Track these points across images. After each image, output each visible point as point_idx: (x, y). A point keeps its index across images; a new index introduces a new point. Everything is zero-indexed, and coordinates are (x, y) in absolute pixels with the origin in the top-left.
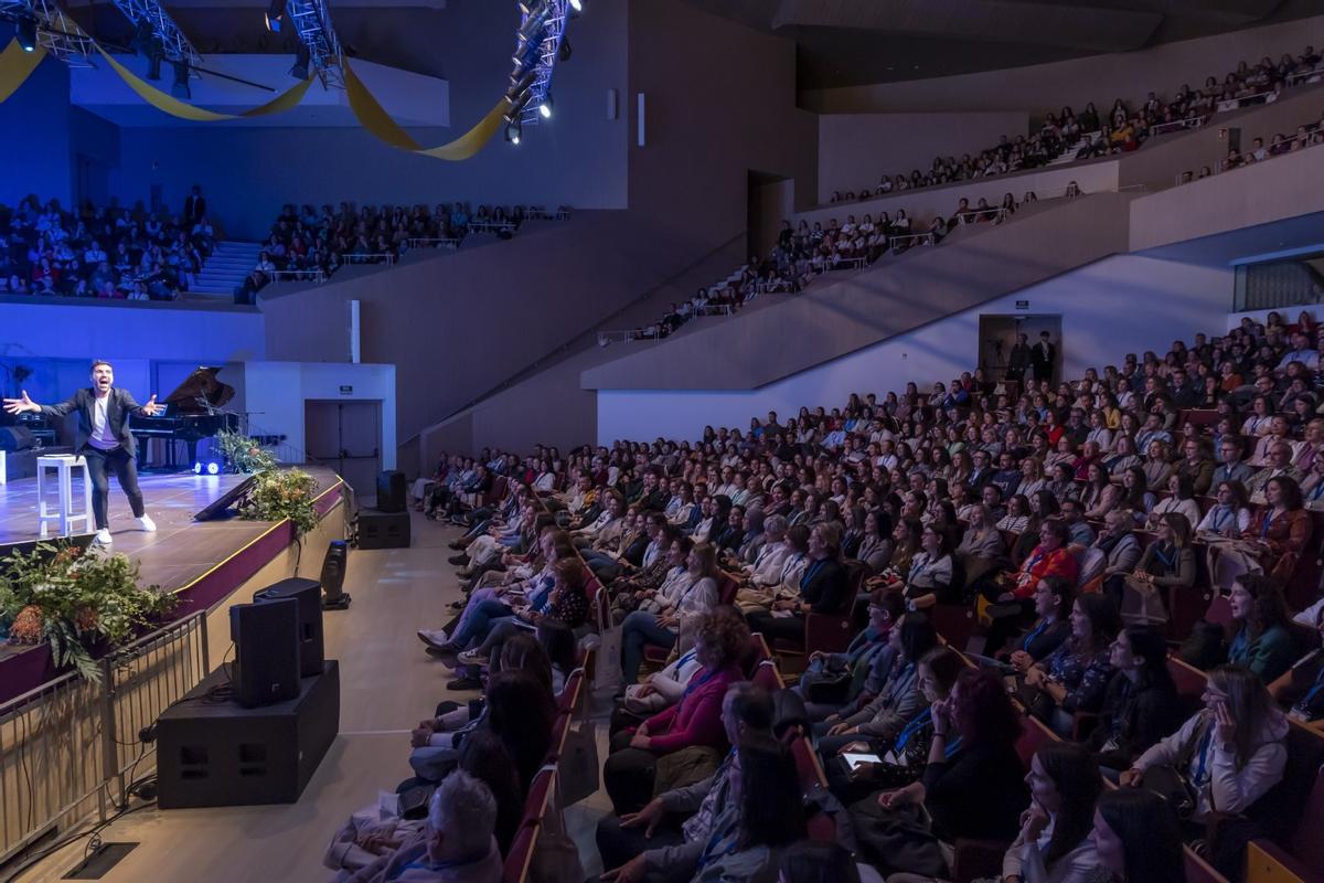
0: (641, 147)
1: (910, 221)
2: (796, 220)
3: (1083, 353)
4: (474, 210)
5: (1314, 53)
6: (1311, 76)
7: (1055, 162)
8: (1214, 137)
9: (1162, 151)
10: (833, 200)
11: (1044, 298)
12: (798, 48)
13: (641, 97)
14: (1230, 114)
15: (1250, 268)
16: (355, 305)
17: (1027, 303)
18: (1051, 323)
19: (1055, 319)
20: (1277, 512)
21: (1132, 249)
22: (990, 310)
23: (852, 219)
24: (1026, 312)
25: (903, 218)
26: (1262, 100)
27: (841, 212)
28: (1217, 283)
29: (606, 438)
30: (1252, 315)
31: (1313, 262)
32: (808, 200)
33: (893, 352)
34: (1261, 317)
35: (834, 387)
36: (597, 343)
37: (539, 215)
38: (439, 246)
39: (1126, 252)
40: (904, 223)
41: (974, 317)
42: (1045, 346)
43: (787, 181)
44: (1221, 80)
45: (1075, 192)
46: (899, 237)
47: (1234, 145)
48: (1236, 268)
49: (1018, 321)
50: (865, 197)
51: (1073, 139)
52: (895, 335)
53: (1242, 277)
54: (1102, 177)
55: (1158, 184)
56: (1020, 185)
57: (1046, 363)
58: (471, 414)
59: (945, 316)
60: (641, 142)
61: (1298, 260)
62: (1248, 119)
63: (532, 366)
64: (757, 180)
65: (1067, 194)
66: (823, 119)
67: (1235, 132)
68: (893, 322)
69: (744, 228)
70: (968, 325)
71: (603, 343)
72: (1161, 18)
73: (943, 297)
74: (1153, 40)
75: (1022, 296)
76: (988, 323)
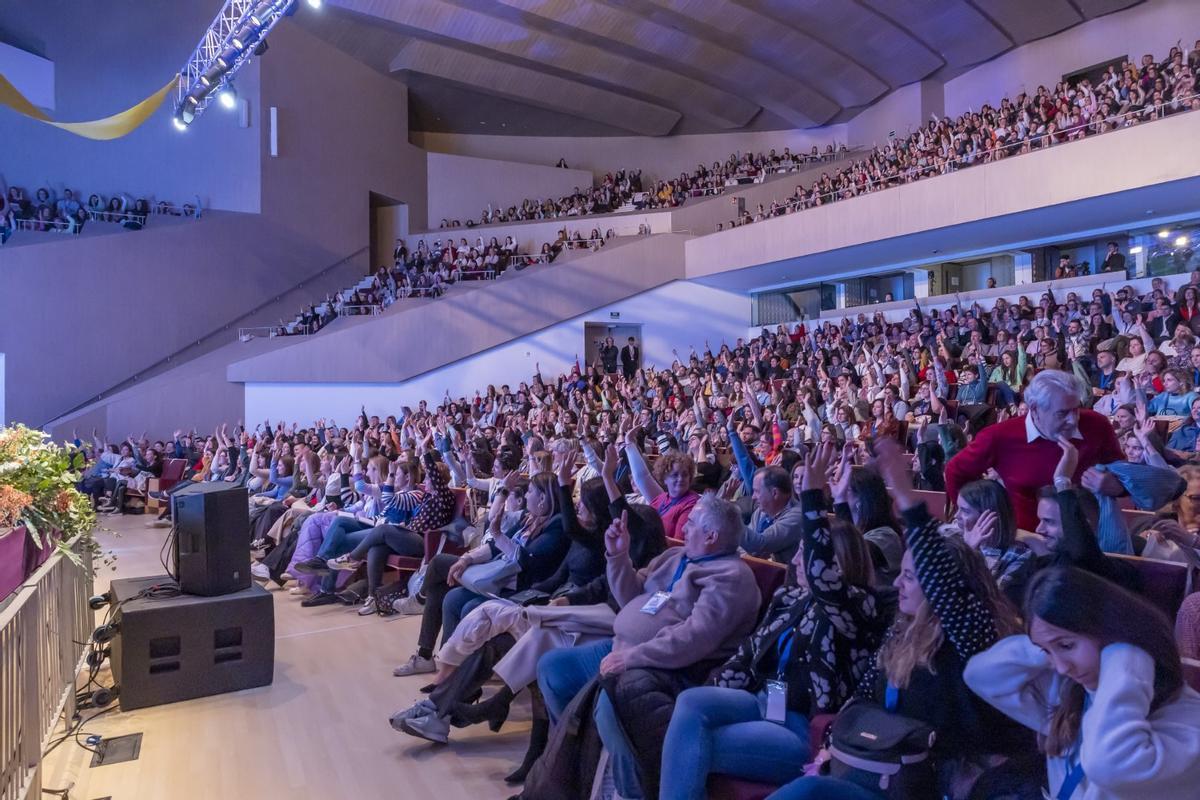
0: (274, 157)
1: (516, 246)
2: (413, 243)
3: (657, 354)
4: (85, 199)
5: (776, 155)
6: (779, 168)
7: (616, 211)
8: (728, 203)
9: (695, 209)
10: (442, 226)
11: (631, 310)
13: (274, 111)
14: (732, 189)
15: (760, 295)
17: (618, 314)
18: (634, 330)
19: (636, 328)
20: (878, 422)
21: (687, 277)
22: (592, 318)
23: (465, 242)
24: (616, 321)
25: (511, 243)
26: (752, 181)
27: (455, 235)
28: (740, 305)
29: (253, 426)
30: (768, 328)
31: (791, 295)
32: (420, 224)
33: (520, 349)
34: (773, 329)
35: (472, 379)
36: (236, 338)
37: (166, 209)
38: (53, 230)
39: (685, 280)
40: (512, 248)
41: (580, 323)
42: (631, 348)
43: (401, 206)
44: (722, 165)
45: (645, 232)
46: (505, 260)
47: (742, 209)
48: (752, 295)
49: (610, 329)
50: (472, 225)
51: (627, 195)
52: (522, 336)
53: (756, 302)
54: (660, 221)
55: (701, 232)
56: (604, 223)
59: (560, 322)
60: (274, 152)
61: (784, 292)
62: (746, 193)
63: (165, 361)
64: (377, 202)
65: (640, 233)
66: (431, 156)
67: (742, 201)
68: (521, 326)
69: (367, 243)
70: (576, 330)
71: (244, 338)
72: (680, 116)
73: (558, 306)
74: (675, 131)
75: (616, 308)
76: (591, 329)
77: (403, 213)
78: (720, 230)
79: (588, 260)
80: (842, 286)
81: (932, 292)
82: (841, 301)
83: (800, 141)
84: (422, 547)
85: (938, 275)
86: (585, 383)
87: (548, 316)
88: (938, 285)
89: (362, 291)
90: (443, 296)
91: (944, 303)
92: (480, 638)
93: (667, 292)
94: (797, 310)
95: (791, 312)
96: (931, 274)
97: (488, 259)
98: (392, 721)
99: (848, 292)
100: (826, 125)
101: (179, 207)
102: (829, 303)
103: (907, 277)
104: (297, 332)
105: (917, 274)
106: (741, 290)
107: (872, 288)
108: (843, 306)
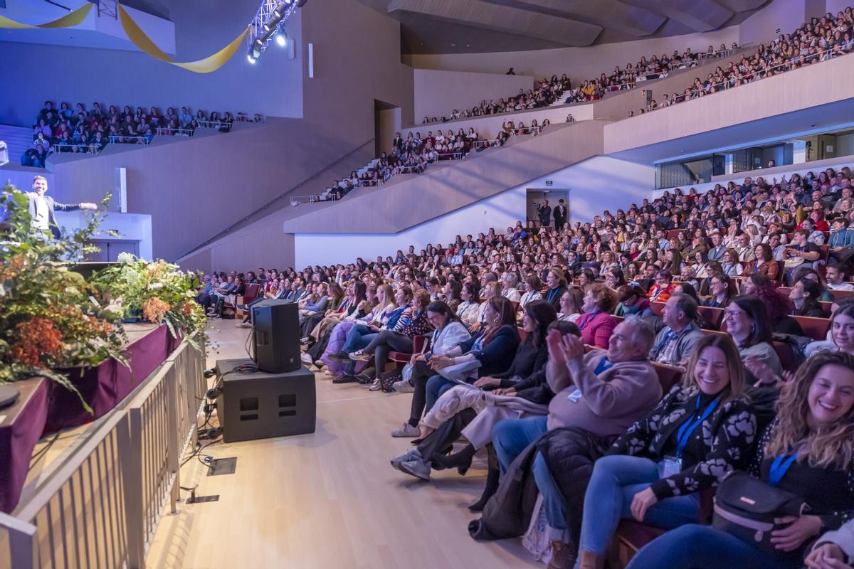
0: (311, 78)
1: (477, 134)
2: (405, 134)
3: (581, 212)
4: (195, 113)
5: (678, 55)
6: (681, 65)
7: (551, 105)
8: (639, 95)
9: (613, 101)
10: (424, 122)
11: (561, 179)
12: (402, 27)
13: (311, 46)
14: (642, 84)
15: (663, 165)
16: (123, 171)
17: (552, 182)
18: (563, 194)
19: (565, 193)
20: (760, 262)
21: (605, 153)
22: (532, 186)
23: (440, 133)
24: (549, 187)
25: (473, 132)
26: (658, 76)
27: (434, 128)
28: (646, 174)
29: (300, 267)
30: (669, 190)
31: (688, 165)
32: (409, 121)
33: (479, 209)
34: (672, 191)
35: (445, 232)
36: (289, 204)
37: (242, 118)
38: (177, 134)
39: (603, 155)
40: (474, 136)
41: (523, 190)
42: (561, 208)
43: (396, 109)
44: (634, 65)
45: (570, 120)
46: (469, 145)
47: (649, 99)
48: (656, 165)
49: (545, 193)
50: (445, 120)
51: (559, 93)
52: (481, 200)
53: (659, 171)
54: (584, 112)
55: (616, 118)
56: (540, 115)
57: (561, 218)
58: (210, 249)
59: (509, 189)
60: (311, 75)
61: (682, 163)
62: (653, 86)
63: (245, 219)
64: (379, 107)
65: (568, 121)
66: (416, 71)
67: (649, 92)
68: (479, 192)
69: (373, 136)
70: (521, 194)
71: (294, 204)
72: (601, 29)
73: (507, 178)
74: (597, 42)
75: (550, 178)
76: (531, 194)
77: (397, 113)
78: (632, 116)
79: (530, 143)
80: (731, 156)
81: (808, 158)
82: (730, 168)
83: (698, 43)
84: (412, 346)
85: (815, 146)
86: (527, 234)
87: (499, 184)
88: (814, 153)
89: (369, 170)
90: (424, 172)
91: (819, 168)
92: (452, 410)
93: (589, 165)
94: (693, 177)
95: (687, 178)
96: (809, 144)
97: (456, 145)
98: (392, 462)
99: (736, 161)
100: (721, 27)
101: (251, 117)
102: (719, 170)
103: (788, 147)
104: (329, 199)
105: (795, 144)
106: (648, 162)
107: (757, 156)
108: (731, 172)
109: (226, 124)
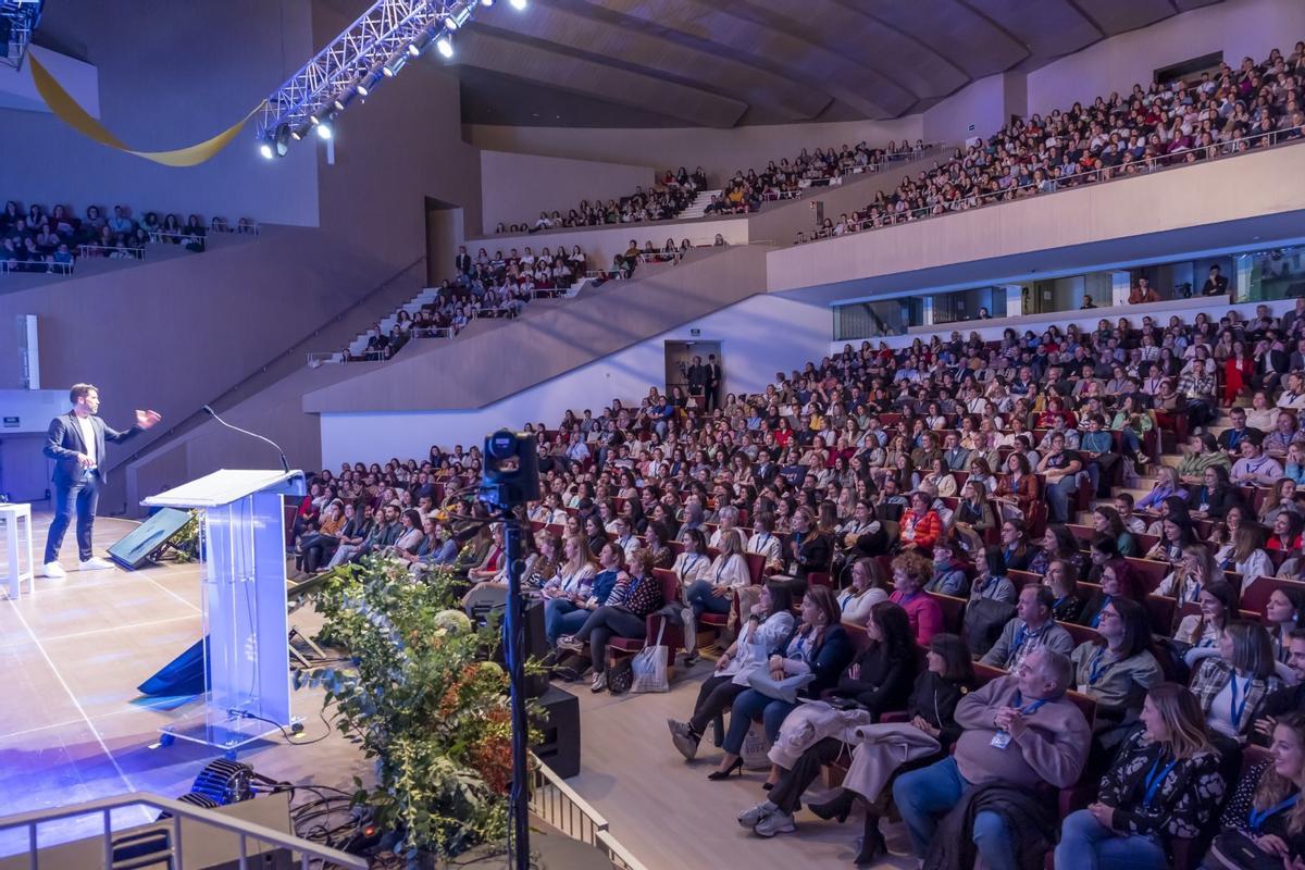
0: (331, 165)
1: (585, 256)
2: (473, 248)
3: (740, 372)
5: (849, 149)
7: (684, 214)
8: (807, 207)
9: (776, 215)
10: (498, 231)
11: (713, 326)
12: (462, 85)
14: (808, 191)
15: (842, 307)
16: (31, 321)
17: (699, 331)
18: (714, 347)
19: (717, 345)
20: (1017, 476)
21: (769, 291)
22: (673, 336)
23: (529, 251)
24: (696, 338)
25: (579, 253)
26: (827, 183)
27: (516, 243)
28: (821, 319)
29: (332, 460)
30: (851, 342)
31: (872, 306)
32: (475, 230)
33: (599, 371)
34: (857, 345)
35: (550, 406)
36: (306, 364)
37: (221, 226)
38: (114, 255)
39: (765, 293)
40: (581, 258)
41: (660, 342)
42: (712, 366)
43: (456, 210)
44: (792, 161)
45: (721, 242)
46: (575, 272)
47: (821, 215)
48: (834, 308)
49: (688, 346)
50: (530, 230)
51: (693, 196)
52: (601, 357)
53: (838, 315)
54: (736, 231)
55: (780, 244)
57: (713, 380)
59: (639, 341)
60: (331, 160)
61: (866, 305)
62: (824, 196)
63: (232, 390)
64: (431, 205)
65: (717, 244)
66: (484, 154)
67: (820, 205)
68: (600, 346)
69: (424, 252)
70: (656, 349)
71: (315, 364)
72: (746, 106)
73: (637, 325)
74: (740, 123)
75: (697, 325)
76: (671, 347)
77: (458, 216)
79: (668, 275)
80: (930, 299)
81: (1025, 311)
82: (929, 316)
83: (874, 134)
84: (645, 630)
85: (1031, 290)
86: (672, 410)
87: (629, 335)
88: (1031, 302)
89: (424, 307)
90: (518, 317)
91: (1040, 325)
92: (805, 743)
93: (748, 306)
94: (880, 326)
95: (874, 326)
96: (1025, 291)
97: (556, 272)
98: (740, 820)
99: (936, 307)
100: (900, 116)
101: (233, 223)
102: (915, 319)
103: (1000, 294)
104: (366, 357)
105: (1009, 289)
106: (823, 304)
107: (960, 305)
108: (930, 322)
109: (193, 234)
